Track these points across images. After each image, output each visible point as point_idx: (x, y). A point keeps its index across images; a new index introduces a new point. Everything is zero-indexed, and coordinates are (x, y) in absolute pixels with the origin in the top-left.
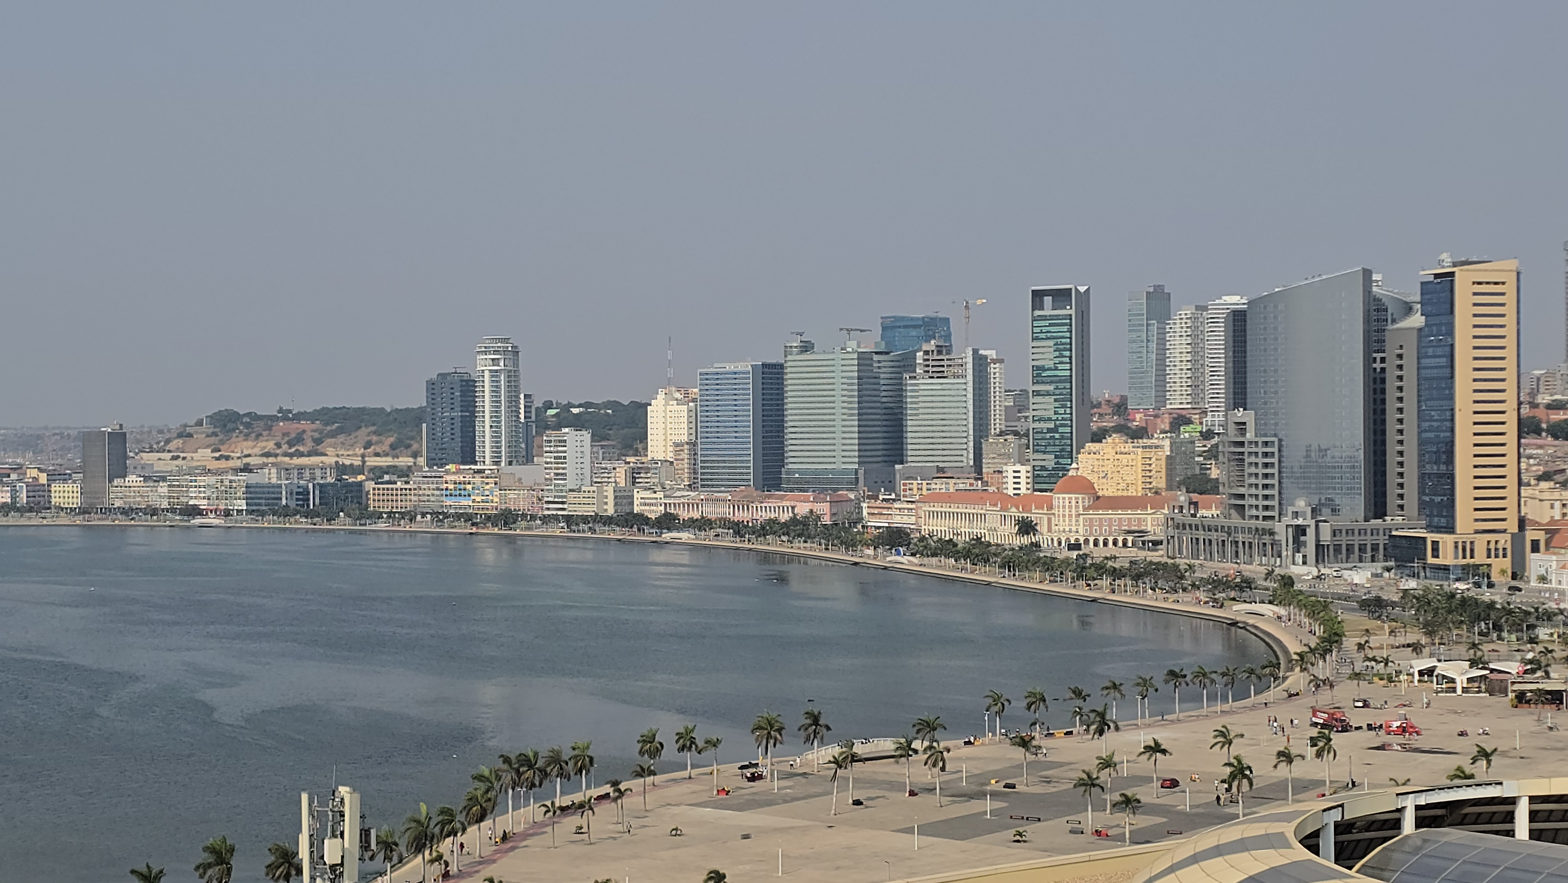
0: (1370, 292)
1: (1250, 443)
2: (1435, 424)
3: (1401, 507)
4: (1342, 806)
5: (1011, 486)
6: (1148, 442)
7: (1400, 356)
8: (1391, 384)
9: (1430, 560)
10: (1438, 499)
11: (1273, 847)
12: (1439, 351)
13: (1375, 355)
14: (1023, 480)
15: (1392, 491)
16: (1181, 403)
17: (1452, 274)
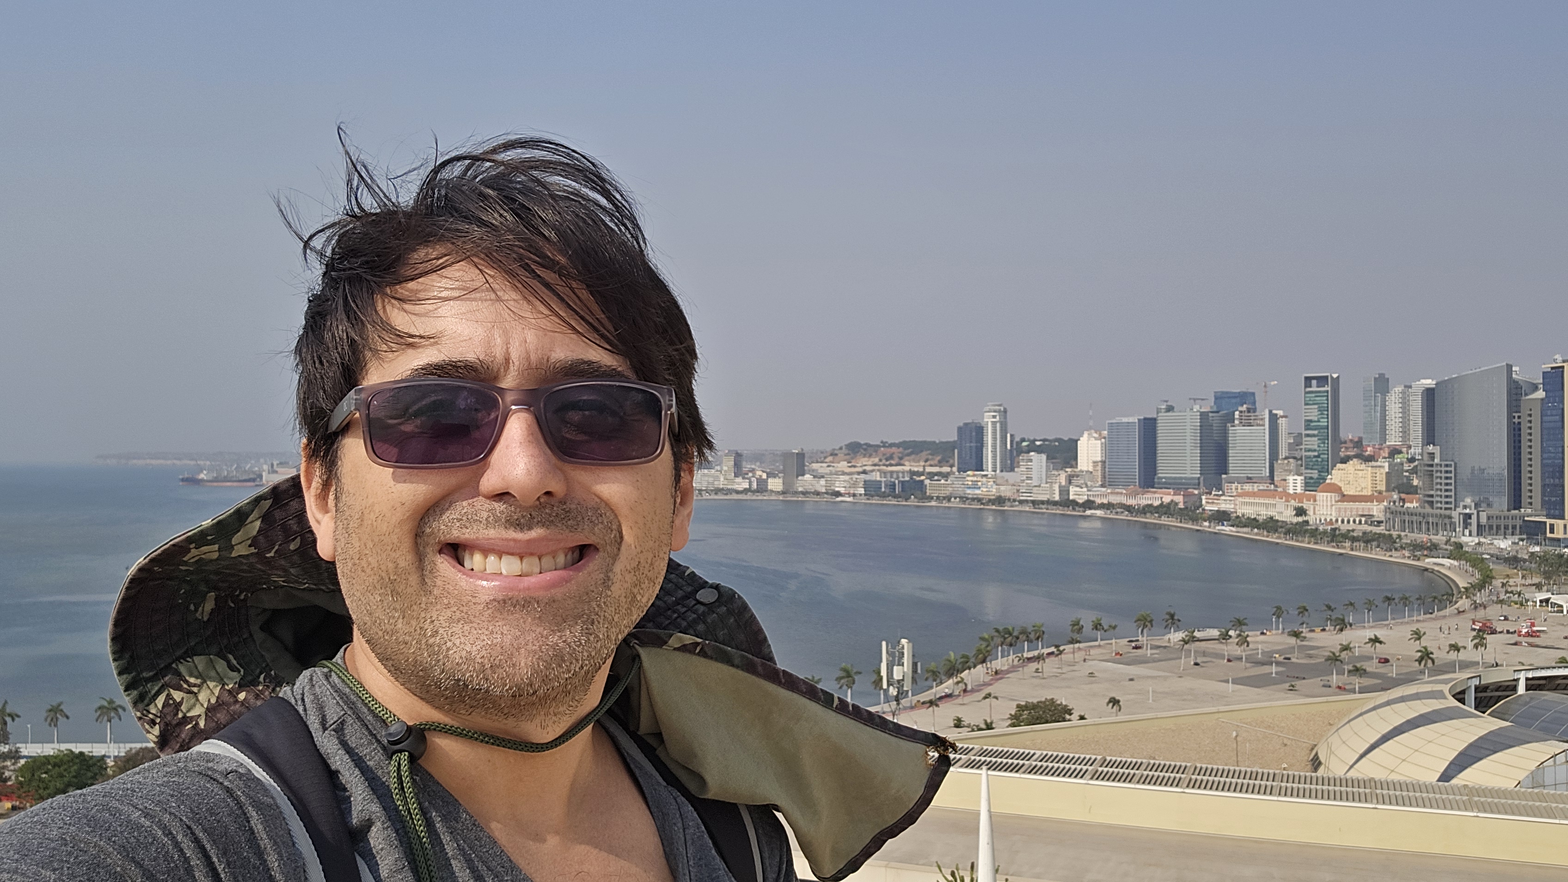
0: (1511, 377)
1: (1437, 465)
2: (1552, 455)
3: (1531, 504)
4: (1480, 676)
5: (1291, 488)
6: (1373, 464)
7: (1530, 415)
8: (1524, 431)
9: (1549, 535)
10: (1553, 499)
11: (1436, 698)
12: (1554, 412)
13: (1514, 414)
14: (1299, 485)
15: (1525, 494)
16: (1395, 442)
17: (1563, 367)
